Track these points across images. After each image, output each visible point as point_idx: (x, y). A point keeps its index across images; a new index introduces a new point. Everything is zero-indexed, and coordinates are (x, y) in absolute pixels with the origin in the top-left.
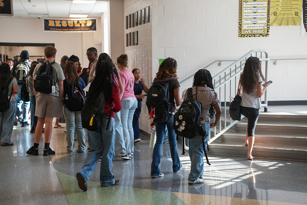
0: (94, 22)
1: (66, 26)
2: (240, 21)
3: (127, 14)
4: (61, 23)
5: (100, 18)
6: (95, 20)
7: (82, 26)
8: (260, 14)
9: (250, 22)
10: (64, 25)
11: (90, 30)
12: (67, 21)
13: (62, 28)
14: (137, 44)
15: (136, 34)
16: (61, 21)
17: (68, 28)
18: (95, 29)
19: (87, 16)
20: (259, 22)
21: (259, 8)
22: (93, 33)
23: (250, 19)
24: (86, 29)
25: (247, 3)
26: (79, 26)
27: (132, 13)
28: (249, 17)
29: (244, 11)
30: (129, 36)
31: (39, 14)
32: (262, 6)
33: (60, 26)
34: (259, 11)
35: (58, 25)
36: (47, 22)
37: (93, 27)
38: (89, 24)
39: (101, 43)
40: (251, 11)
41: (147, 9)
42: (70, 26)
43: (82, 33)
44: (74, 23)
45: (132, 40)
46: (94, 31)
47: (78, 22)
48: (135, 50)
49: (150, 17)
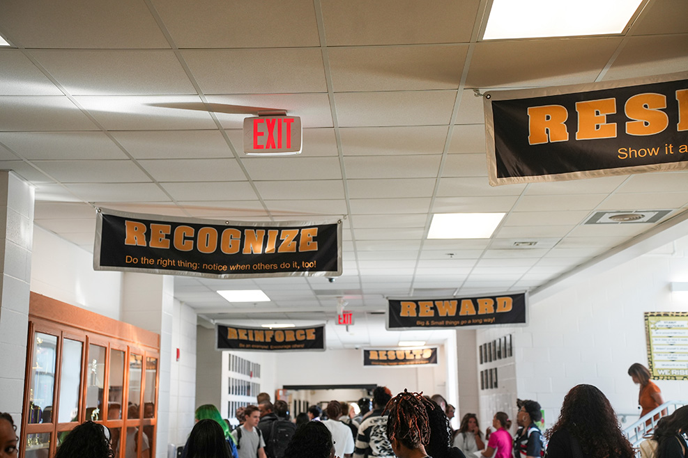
0: (434, 351)
1: (394, 358)
2: (650, 356)
3: (480, 342)
4: (387, 355)
5: (442, 346)
6: (436, 349)
7: (417, 357)
8: (680, 347)
9: (666, 358)
10: (392, 357)
11: (429, 363)
12: (395, 351)
13: (388, 362)
14: (496, 386)
15: (494, 371)
16: (387, 351)
17: (397, 361)
18: (435, 362)
19: (424, 343)
20: (679, 358)
21: (677, 339)
22: (433, 368)
23: (665, 354)
24: (422, 362)
25: (658, 331)
26: (412, 357)
27: (487, 342)
28: (662, 351)
29: (654, 342)
30: (485, 374)
31: (357, 344)
32: (681, 335)
33: (385, 358)
34: (677, 342)
35: (383, 357)
36: (367, 353)
37: (433, 360)
38: (428, 354)
39: (445, 383)
40: (665, 342)
41: (508, 338)
42: (399, 358)
43: (416, 368)
44: (405, 354)
45: (490, 380)
46: (434, 365)
47: (411, 353)
48: (494, 395)
49: (513, 349)
